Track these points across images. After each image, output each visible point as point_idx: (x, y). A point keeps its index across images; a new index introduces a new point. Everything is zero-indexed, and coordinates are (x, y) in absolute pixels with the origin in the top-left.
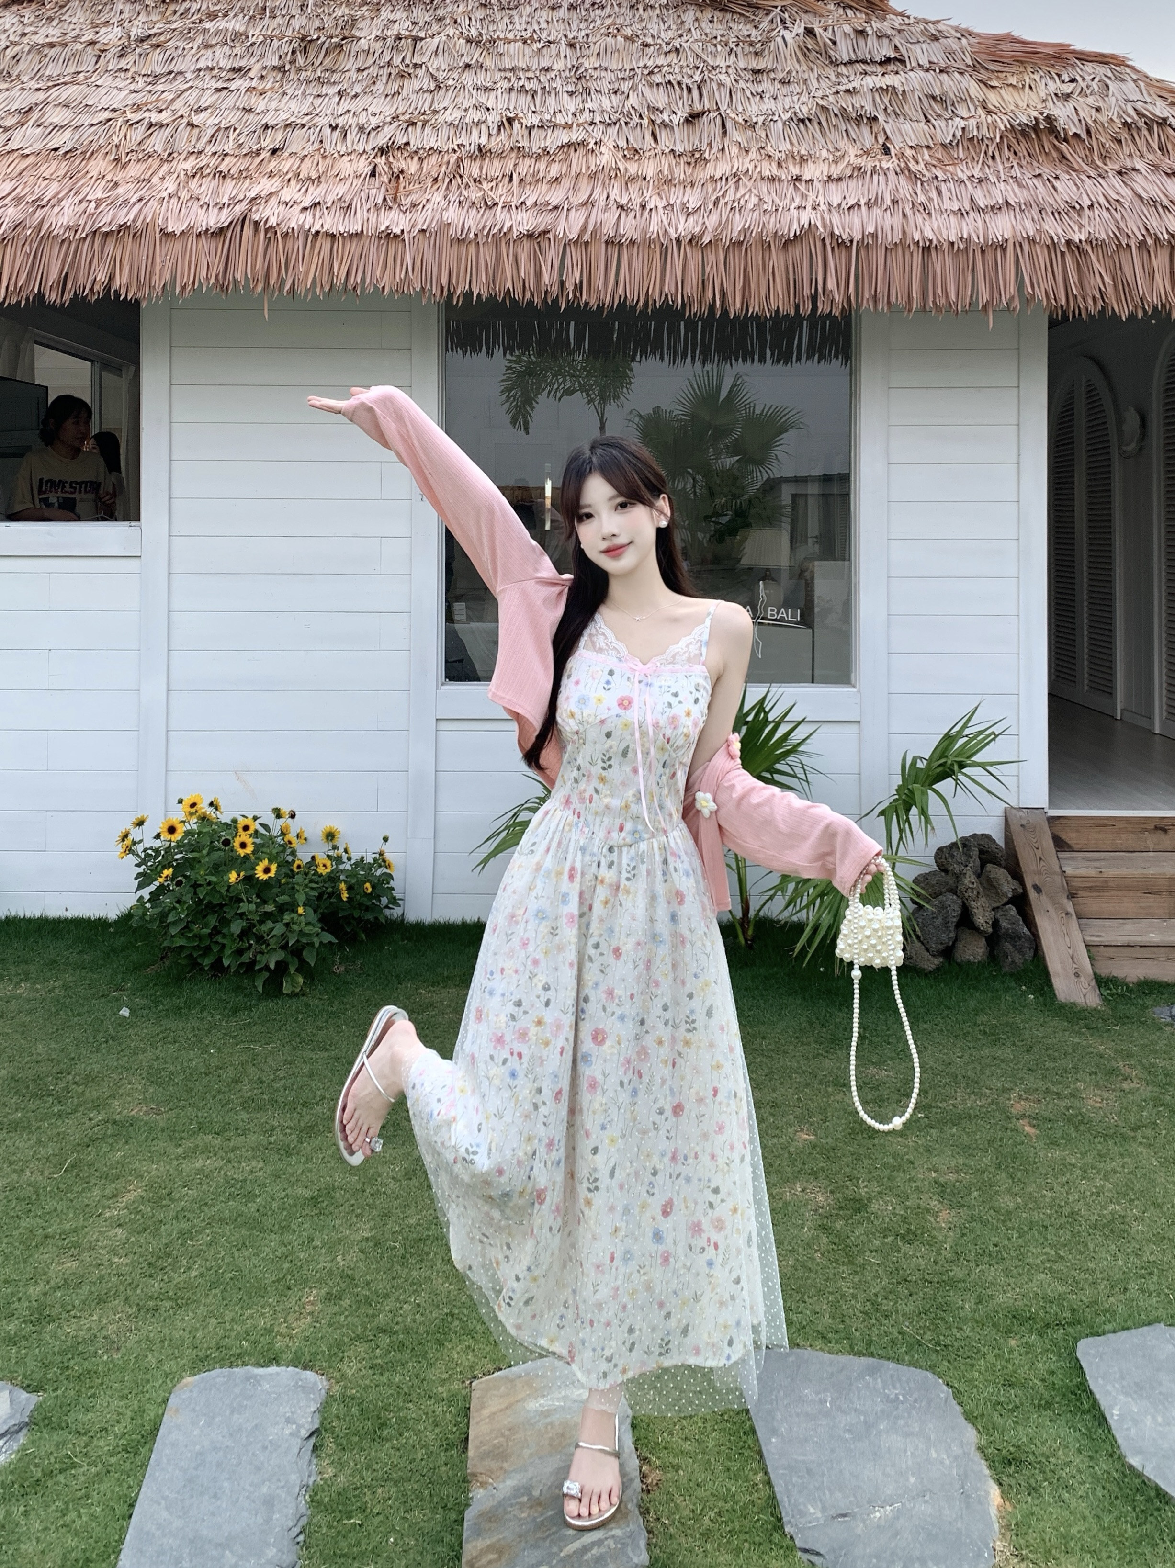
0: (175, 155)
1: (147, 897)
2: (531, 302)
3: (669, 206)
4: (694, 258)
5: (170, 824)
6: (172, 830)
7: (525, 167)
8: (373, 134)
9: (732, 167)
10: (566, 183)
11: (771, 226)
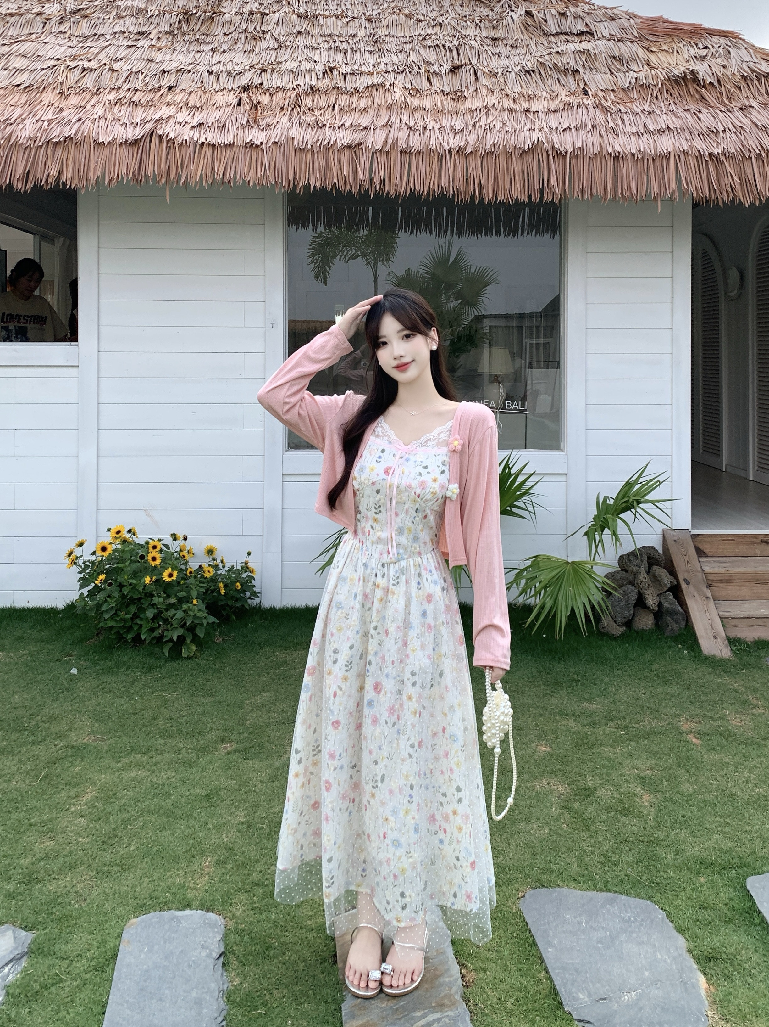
0: (102, 90)
1: (86, 594)
2: (350, 192)
3: (442, 128)
4: (461, 163)
5: (103, 545)
6: (104, 549)
7: (343, 100)
8: (237, 77)
9: (484, 102)
10: (371, 112)
11: (512, 142)
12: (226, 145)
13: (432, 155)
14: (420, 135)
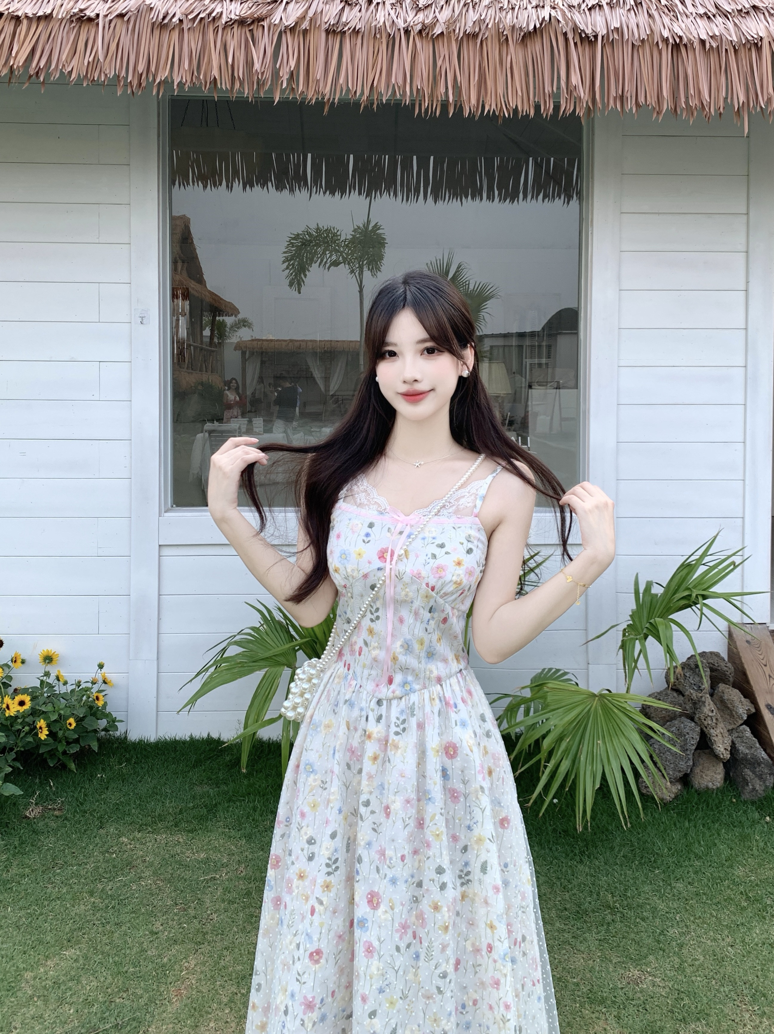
2: (241, 95)
4: (424, 49)
11: (508, 21)
12: (39, 18)
13: (378, 36)
14: (360, 11)
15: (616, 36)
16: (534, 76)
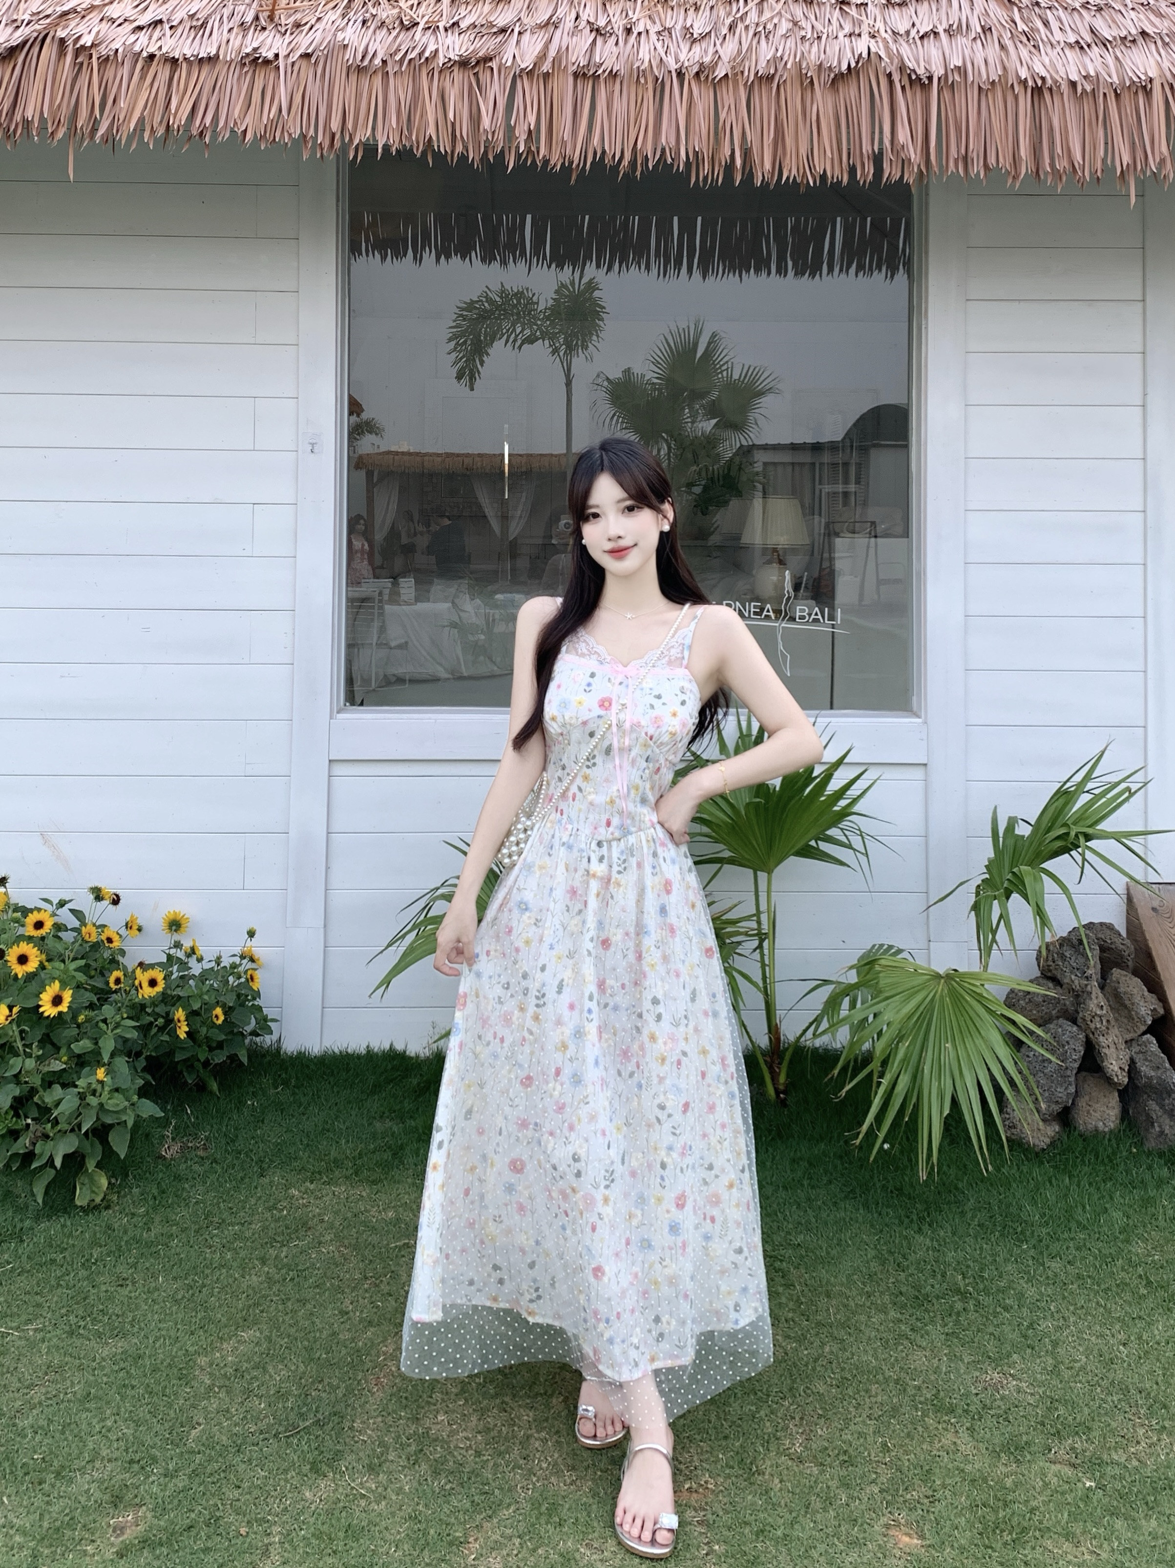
3: (666, 31)
11: (812, 57)
12: (201, 60)
13: (642, 81)
14: (617, 44)
15: (957, 78)
16: (848, 127)
